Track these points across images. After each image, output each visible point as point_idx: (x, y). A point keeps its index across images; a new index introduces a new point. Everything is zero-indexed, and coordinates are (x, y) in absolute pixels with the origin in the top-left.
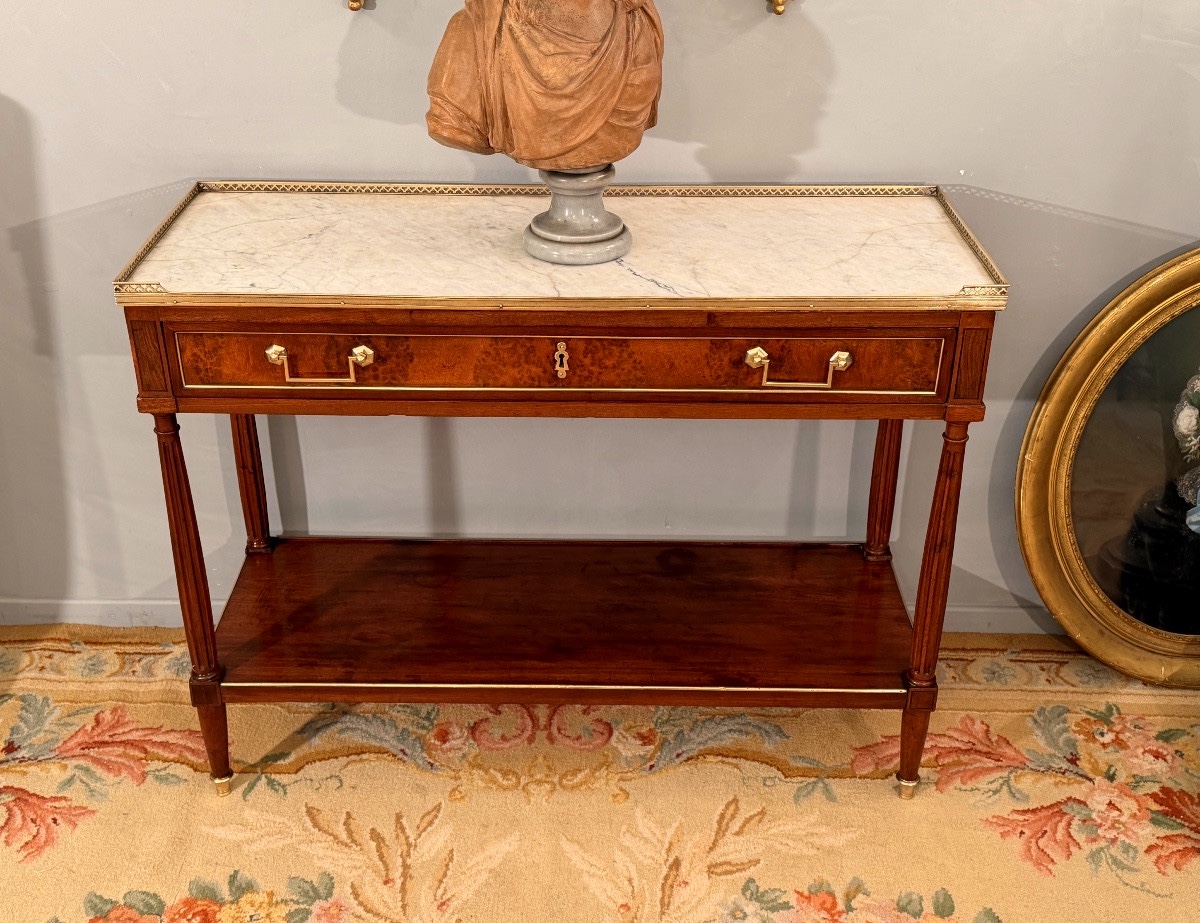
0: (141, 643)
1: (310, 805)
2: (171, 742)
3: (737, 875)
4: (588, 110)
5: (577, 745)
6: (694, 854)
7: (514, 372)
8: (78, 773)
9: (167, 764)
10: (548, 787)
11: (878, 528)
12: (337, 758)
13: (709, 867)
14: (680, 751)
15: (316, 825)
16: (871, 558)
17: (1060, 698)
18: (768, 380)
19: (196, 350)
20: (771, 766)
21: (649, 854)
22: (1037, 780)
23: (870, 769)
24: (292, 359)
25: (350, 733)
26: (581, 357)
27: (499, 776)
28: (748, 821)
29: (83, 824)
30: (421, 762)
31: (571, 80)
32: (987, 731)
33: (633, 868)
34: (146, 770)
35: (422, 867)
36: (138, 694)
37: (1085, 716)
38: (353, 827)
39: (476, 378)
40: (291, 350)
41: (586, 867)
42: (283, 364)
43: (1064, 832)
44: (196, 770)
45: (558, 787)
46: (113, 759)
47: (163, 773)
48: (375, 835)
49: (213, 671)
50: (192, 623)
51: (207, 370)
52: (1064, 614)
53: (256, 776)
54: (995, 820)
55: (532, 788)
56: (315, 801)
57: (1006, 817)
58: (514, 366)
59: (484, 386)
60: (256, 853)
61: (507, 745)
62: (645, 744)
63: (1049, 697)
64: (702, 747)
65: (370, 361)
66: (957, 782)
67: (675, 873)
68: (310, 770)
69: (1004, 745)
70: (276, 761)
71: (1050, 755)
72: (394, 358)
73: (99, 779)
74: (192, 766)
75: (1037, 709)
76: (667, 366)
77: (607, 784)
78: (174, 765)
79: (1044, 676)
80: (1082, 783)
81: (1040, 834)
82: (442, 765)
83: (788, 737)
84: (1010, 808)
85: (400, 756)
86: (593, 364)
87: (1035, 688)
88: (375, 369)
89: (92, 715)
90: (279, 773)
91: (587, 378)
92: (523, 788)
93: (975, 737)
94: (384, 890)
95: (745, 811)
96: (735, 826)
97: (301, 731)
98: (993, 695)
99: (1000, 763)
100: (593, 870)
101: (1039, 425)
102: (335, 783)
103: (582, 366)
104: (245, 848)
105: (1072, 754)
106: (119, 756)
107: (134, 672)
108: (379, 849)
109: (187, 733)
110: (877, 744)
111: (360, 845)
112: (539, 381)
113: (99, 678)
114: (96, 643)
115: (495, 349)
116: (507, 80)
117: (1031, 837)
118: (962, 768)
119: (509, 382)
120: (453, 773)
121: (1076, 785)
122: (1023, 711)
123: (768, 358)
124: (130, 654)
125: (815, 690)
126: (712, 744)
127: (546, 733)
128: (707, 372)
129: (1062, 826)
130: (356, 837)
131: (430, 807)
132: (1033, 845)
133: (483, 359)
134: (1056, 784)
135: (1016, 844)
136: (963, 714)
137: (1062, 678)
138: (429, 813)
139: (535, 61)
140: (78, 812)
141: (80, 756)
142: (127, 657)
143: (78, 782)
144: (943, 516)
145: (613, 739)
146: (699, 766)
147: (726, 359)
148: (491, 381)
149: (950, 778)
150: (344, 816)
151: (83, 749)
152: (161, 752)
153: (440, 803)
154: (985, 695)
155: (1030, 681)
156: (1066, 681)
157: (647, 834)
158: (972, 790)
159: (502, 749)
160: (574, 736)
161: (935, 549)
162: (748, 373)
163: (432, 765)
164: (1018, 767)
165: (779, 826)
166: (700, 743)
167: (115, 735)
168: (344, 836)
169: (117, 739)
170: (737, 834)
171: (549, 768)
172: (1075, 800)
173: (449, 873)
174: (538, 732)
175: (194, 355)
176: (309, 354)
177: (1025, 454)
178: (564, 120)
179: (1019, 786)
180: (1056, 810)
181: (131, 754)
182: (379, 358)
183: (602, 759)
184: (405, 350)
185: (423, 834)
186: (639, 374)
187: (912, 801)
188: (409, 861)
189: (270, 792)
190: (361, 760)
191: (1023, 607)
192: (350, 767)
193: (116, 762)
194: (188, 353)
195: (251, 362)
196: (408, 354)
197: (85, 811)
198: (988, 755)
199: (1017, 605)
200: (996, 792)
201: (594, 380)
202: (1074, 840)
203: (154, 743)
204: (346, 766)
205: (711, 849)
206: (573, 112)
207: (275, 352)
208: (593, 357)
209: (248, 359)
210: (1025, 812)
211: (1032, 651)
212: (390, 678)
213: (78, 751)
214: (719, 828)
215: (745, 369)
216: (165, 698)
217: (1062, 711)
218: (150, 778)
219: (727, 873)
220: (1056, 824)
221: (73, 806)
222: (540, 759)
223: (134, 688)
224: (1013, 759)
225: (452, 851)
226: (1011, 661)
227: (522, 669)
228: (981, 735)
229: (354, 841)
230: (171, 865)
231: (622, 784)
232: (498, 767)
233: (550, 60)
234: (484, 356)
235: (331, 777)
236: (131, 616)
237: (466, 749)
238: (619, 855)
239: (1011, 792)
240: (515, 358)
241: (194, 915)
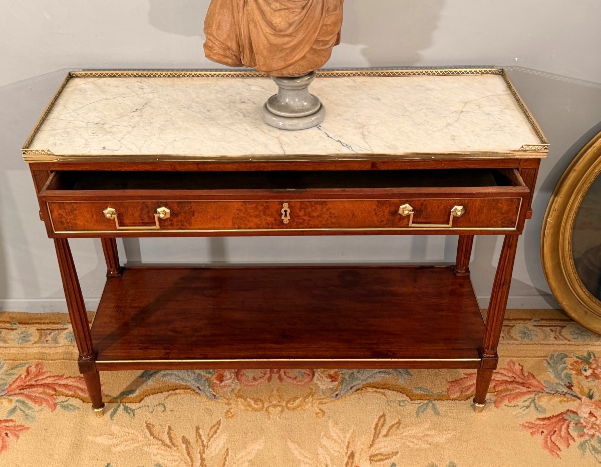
4: (300, 43)
7: (256, 220)
18: (413, 223)
24: (120, 217)
26: (298, 211)
31: (290, 25)
39: (234, 224)
40: (119, 210)
42: (114, 219)
51: (68, 223)
58: (256, 217)
59: (238, 229)
65: (169, 217)
72: (182, 214)
76: (351, 216)
86: (305, 215)
88: (171, 220)
91: (301, 224)
112: (272, 226)
115: (245, 207)
116: (252, 26)
119: (254, 225)
123: (413, 210)
128: (375, 219)
133: (237, 213)
139: (268, 14)
147: (387, 211)
148: (243, 226)
162: (400, 219)
175: (59, 214)
178: (286, 49)
182: (173, 214)
184: (189, 209)
186: (334, 220)
194: (56, 214)
195: (95, 217)
196: (191, 211)
206: (291, 45)
207: (109, 212)
208: (305, 211)
209: (93, 215)
215: (398, 217)
233: (277, 14)
240: (257, 213)
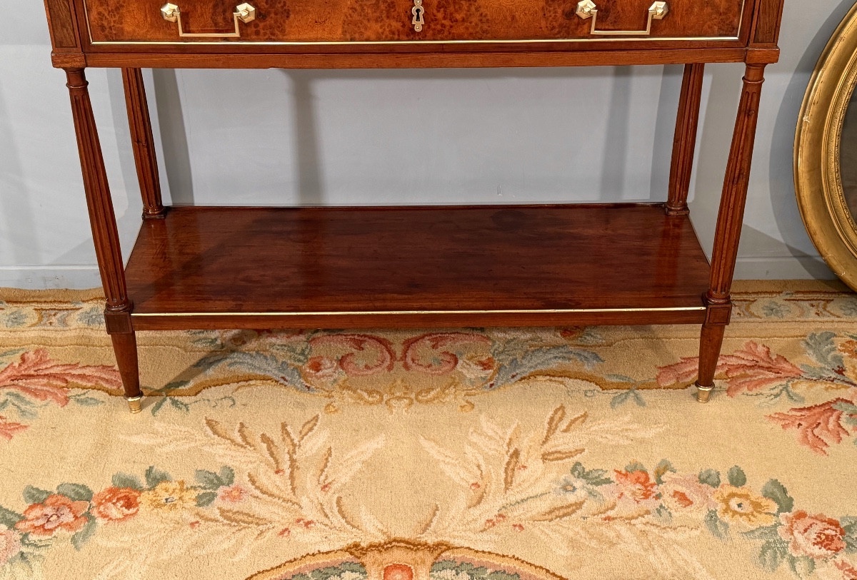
0: (55, 301)
1: (209, 418)
2: (87, 374)
3: (567, 460)
5: (429, 371)
6: (530, 447)
7: (376, 27)
8: (10, 398)
9: (86, 390)
10: (407, 401)
11: (678, 186)
12: (229, 384)
13: (543, 455)
14: (515, 373)
15: (215, 432)
16: (671, 213)
17: (828, 326)
18: (596, 29)
19: (101, 9)
20: (590, 382)
21: (493, 447)
22: (811, 387)
23: (673, 382)
24: (185, 16)
25: (238, 366)
26: (435, 11)
27: (365, 395)
28: (573, 422)
29: (18, 436)
30: (299, 386)
32: (768, 352)
33: (481, 459)
34: (68, 395)
35: (306, 461)
36: (56, 339)
37: (849, 339)
38: (246, 433)
39: (344, 32)
40: (184, 7)
41: (441, 458)
42: (177, 21)
43: (835, 423)
44: (110, 394)
45: (415, 401)
46: (39, 387)
47: (83, 397)
48: (265, 438)
49: (125, 303)
50: (105, 260)
51: (110, 28)
52: (832, 256)
53: (162, 398)
54: (777, 416)
55: (393, 402)
56: (213, 415)
57: (786, 413)
58: (376, 21)
59: (351, 40)
60: (167, 453)
61: (370, 372)
62: (485, 369)
63: (819, 325)
64: (532, 370)
65: (252, 18)
66: (745, 389)
67: (515, 460)
68: (206, 393)
69: (782, 362)
70: (178, 387)
71: (821, 368)
72: (273, 15)
73: (29, 403)
74: (107, 392)
75: (809, 335)
76: (509, 19)
77: (455, 398)
78: (91, 391)
79: (813, 310)
80: (848, 387)
81: (815, 425)
82: (317, 388)
83: (603, 361)
84: (790, 407)
85: (282, 382)
86: (445, 18)
87: (807, 320)
88: (256, 26)
89: (18, 356)
90: (181, 396)
91: (440, 32)
92: (386, 403)
93: (758, 357)
94: (277, 478)
95: (571, 414)
96: (563, 426)
97: (198, 364)
98: (772, 325)
99: (779, 375)
100: (447, 460)
101: (816, 90)
102: (228, 402)
103: (436, 20)
104: (158, 450)
105: (839, 367)
106: (45, 385)
107: (51, 323)
108: (269, 449)
109: (100, 368)
110: (678, 364)
111: (253, 446)
112: (399, 35)
113: (21, 328)
114: (16, 302)
115: (361, 5)
117: (807, 428)
118: (748, 379)
119: (373, 37)
120: (326, 393)
121: (843, 390)
122: (797, 337)
123: (596, 8)
124: (46, 310)
125: (630, 310)
126: (540, 368)
127: (402, 362)
128: (543, 23)
129: (832, 420)
130: (249, 440)
131: (309, 418)
132: (810, 435)
133: (350, 15)
134: (827, 389)
135: (795, 433)
136: (748, 340)
137: (828, 312)
138: (309, 422)
140: (12, 427)
141: (10, 385)
142: (44, 312)
143: (11, 405)
144: (741, 151)
145: (459, 366)
146: (531, 384)
147: (560, 11)
148: (357, 36)
149: (738, 387)
150: (238, 425)
151: (13, 380)
152: (80, 382)
153: (317, 416)
154: (765, 325)
155: (802, 314)
156: (831, 314)
157: (490, 433)
158: (757, 395)
159: (367, 375)
160: (426, 364)
161: (733, 181)
162: (578, 24)
163: (309, 388)
164: (794, 377)
165: (599, 424)
166: (531, 367)
167: (39, 369)
168: (239, 440)
169: (39, 373)
170: (565, 431)
171: (406, 387)
172: (842, 400)
173: (329, 464)
174: (395, 363)
175: (99, 13)
176: (199, 11)
177: (803, 116)
179: (797, 391)
180: (827, 408)
181: (55, 383)
182: (260, 15)
183: (450, 381)
184: (282, 7)
185: (305, 438)
186: (485, 27)
187: (708, 404)
188: (295, 457)
189: (174, 409)
190: (249, 385)
191: (795, 257)
192: (240, 391)
193: (42, 390)
194: (94, 14)
195: (149, 19)
196: (285, 10)
197: (18, 426)
198: (769, 369)
199: (791, 255)
200: (776, 396)
201: (446, 33)
202: (844, 429)
203: (73, 376)
204: (236, 390)
205: (544, 442)
207: (169, 9)
208: (445, 11)
209: (146, 16)
210: (801, 410)
211: (803, 292)
212: (274, 309)
213: (8, 382)
214: (550, 428)
215: (576, 20)
216: (79, 341)
217: (829, 336)
218: (72, 401)
219: (557, 459)
220: (828, 418)
221: (8, 423)
222: (399, 382)
223: (53, 335)
224: (790, 372)
225: (330, 449)
226: (786, 300)
227: (384, 300)
228: (763, 355)
229: (248, 443)
230: (96, 464)
231: (467, 397)
232: (364, 388)
234: (350, 11)
235: (225, 398)
236: (45, 280)
237: (336, 376)
238: (468, 449)
239: (789, 396)
240: (378, 14)
241: (118, 500)
